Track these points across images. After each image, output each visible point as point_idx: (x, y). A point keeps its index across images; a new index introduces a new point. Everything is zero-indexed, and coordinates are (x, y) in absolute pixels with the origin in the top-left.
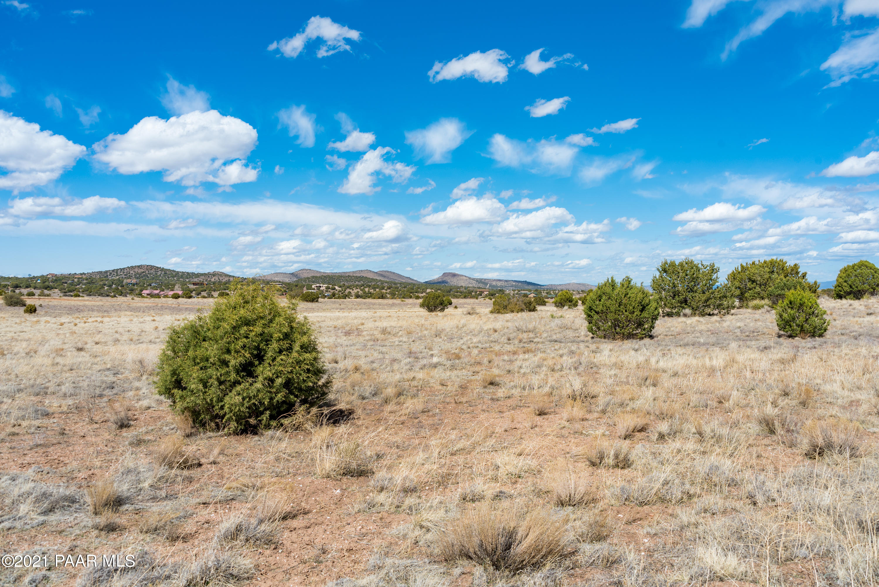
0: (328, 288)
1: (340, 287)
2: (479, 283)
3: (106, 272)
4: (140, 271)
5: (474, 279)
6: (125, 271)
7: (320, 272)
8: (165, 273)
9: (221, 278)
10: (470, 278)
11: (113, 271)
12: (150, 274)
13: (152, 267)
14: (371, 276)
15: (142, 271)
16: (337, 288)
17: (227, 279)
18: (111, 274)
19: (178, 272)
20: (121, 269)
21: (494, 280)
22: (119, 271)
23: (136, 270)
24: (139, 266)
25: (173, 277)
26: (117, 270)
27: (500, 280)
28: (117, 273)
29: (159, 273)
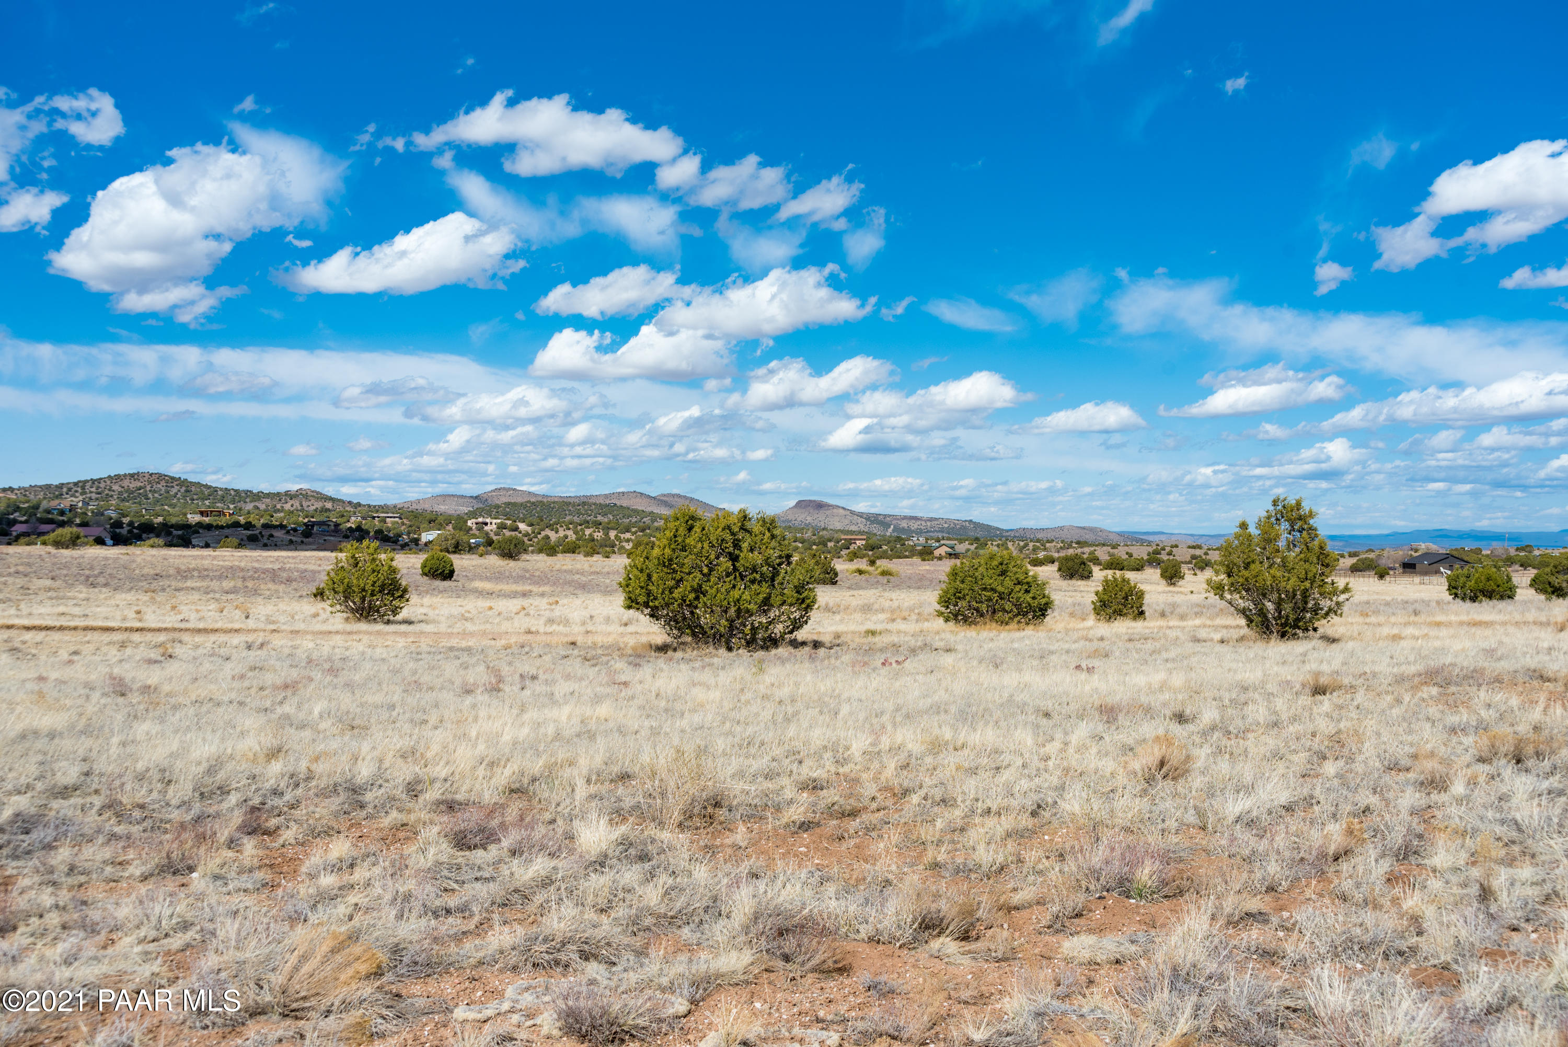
0: (502, 527)
1: (531, 525)
2: (872, 522)
3: (61, 486)
4: (134, 485)
5: (860, 515)
6: (102, 485)
7: (535, 495)
8: (187, 491)
9: (305, 504)
10: (852, 513)
11: (76, 484)
12: (155, 492)
13: (161, 477)
14: (640, 505)
15: (139, 484)
16: (522, 526)
17: (319, 505)
18: (70, 490)
19: (215, 490)
20: (93, 481)
21: (905, 518)
22: (88, 485)
23: (126, 483)
24: (132, 476)
25: (203, 499)
26: (86, 482)
27: (916, 518)
28: (83, 488)
29: (174, 491)
